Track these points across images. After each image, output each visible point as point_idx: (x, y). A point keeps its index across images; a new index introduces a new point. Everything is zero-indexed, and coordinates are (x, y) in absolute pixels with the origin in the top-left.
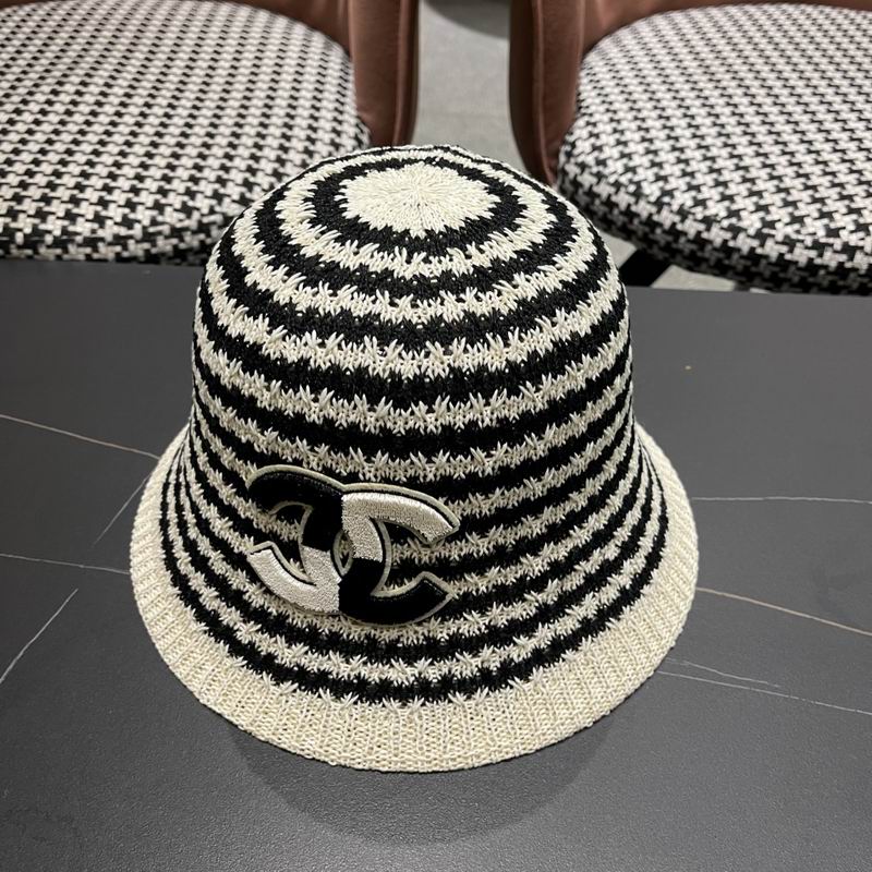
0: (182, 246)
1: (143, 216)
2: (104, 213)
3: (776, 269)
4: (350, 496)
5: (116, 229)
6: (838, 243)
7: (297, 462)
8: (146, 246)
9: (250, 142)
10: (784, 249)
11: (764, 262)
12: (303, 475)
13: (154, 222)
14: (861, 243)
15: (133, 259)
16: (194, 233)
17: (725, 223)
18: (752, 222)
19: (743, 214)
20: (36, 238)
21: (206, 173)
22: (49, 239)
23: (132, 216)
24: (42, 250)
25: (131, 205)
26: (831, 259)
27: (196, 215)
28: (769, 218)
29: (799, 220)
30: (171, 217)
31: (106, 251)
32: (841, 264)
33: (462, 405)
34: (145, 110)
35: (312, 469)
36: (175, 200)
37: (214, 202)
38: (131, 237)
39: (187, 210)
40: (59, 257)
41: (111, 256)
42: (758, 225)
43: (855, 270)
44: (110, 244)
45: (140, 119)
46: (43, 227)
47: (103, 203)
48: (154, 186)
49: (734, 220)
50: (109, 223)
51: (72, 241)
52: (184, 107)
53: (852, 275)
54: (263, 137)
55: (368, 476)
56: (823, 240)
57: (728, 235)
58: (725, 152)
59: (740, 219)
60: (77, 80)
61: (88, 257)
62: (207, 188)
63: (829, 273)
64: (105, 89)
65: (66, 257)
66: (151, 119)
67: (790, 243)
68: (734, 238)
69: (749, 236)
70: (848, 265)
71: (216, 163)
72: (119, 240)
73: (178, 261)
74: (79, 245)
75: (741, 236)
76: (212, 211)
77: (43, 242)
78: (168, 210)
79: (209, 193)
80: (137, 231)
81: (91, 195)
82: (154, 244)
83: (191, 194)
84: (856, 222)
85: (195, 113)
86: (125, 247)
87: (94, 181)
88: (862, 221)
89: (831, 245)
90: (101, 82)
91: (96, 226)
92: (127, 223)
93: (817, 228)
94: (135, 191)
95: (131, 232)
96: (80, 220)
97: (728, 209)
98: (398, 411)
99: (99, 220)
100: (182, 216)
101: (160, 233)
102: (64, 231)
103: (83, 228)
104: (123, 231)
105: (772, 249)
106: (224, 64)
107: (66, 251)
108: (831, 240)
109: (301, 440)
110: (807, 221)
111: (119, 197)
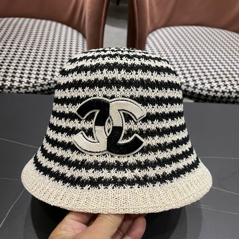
0: (43, 89)
1: (33, 81)
2: (22, 80)
3: (198, 96)
5: (25, 84)
6: (213, 90)
8: (33, 89)
9: (60, 60)
10: (200, 91)
11: (195, 94)
13: (36, 83)
14: (219, 90)
15: (30, 92)
16: (47, 85)
17: (185, 84)
18: (192, 84)
19: (190, 82)
20: (3, 87)
21: (49, 69)
22: (6, 87)
23: (30, 81)
24: (5, 90)
25: (29, 78)
26: (212, 94)
27: (47, 81)
28: (196, 83)
29: (203, 84)
30: (40, 81)
31: (22, 91)
32: (214, 95)
34: (30, 51)
36: (41, 76)
37: (52, 77)
38: (29, 87)
39: (44, 79)
40: (9, 92)
41: (24, 92)
42: (193, 85)
43: (217, 97)
44: (24, 88)
45: (29, 53)
46: (5, 84)
47: (21, 77)
48: (35, 73)
49: (187, 84)
50: (23, 83)
51: (13, 88)
52: (41, 50)
53: (217, 98)
54: (64, 59)
56: (210, 89)
57: (186, 87)
58: (184, 66)
59: (189, 83)
60: (10, 42)
61: (17, 92)
62: (50, 73)
63: (211, 97)
64: (18, 45)
65: (11, 92)
66: (32, 54)
67: (202, 89)
68: (188, 88)
69: (191, 88)
70: (216, 95)
71: (51, 66)
72: (26, 87)
73: (42, 93)
74: (15, 89)
75: (189, 88)
76: (51, 80)
77: (5, 88)
78: (39, 79)
79: (50, 74)
80: (31, 85)
81: (18, 75)
82: (36, 88)
83: (45, 75)
84: (217, 85)
85: (44, 52)
86: (28, 89)
87: (18, 71)
88: (219, 85)
89: (211, 90)
90: (17, 42)
91: (20, 83)
92: (28, 83)
93: (208, 86)
94: (30, 74)
95: (29, 85)
96: (15, 82)
97: (186, 81)
99: (21, 82)
100: (43, 81)
101: (37, 85)
102: (11, 85)
103: (16, 84)
104: (27, 85)
105: (197, 91)
106: (51, 38)
107: (11, 90)
108: (212, 89)
110: (206, 84)
111: (26, 75)
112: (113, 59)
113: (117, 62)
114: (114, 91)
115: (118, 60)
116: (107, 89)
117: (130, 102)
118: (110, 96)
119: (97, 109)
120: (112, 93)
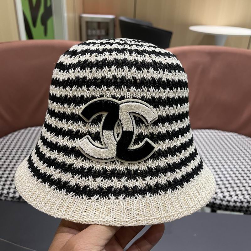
4: (122, 105)
7: (102, 96)
12: (104, 100)
33: (157, 71)
35: (108, 97)
55: (128, 97)
98: (138, 71)
109: (104, 87)
112: (121, 55)
113: (127, 59)
114: (124, 91)
115: (127, 56)
116: (115, 89)
117: (141, 104)
118: (120, 97)
119: (105, 111)
120: (121, 94)
